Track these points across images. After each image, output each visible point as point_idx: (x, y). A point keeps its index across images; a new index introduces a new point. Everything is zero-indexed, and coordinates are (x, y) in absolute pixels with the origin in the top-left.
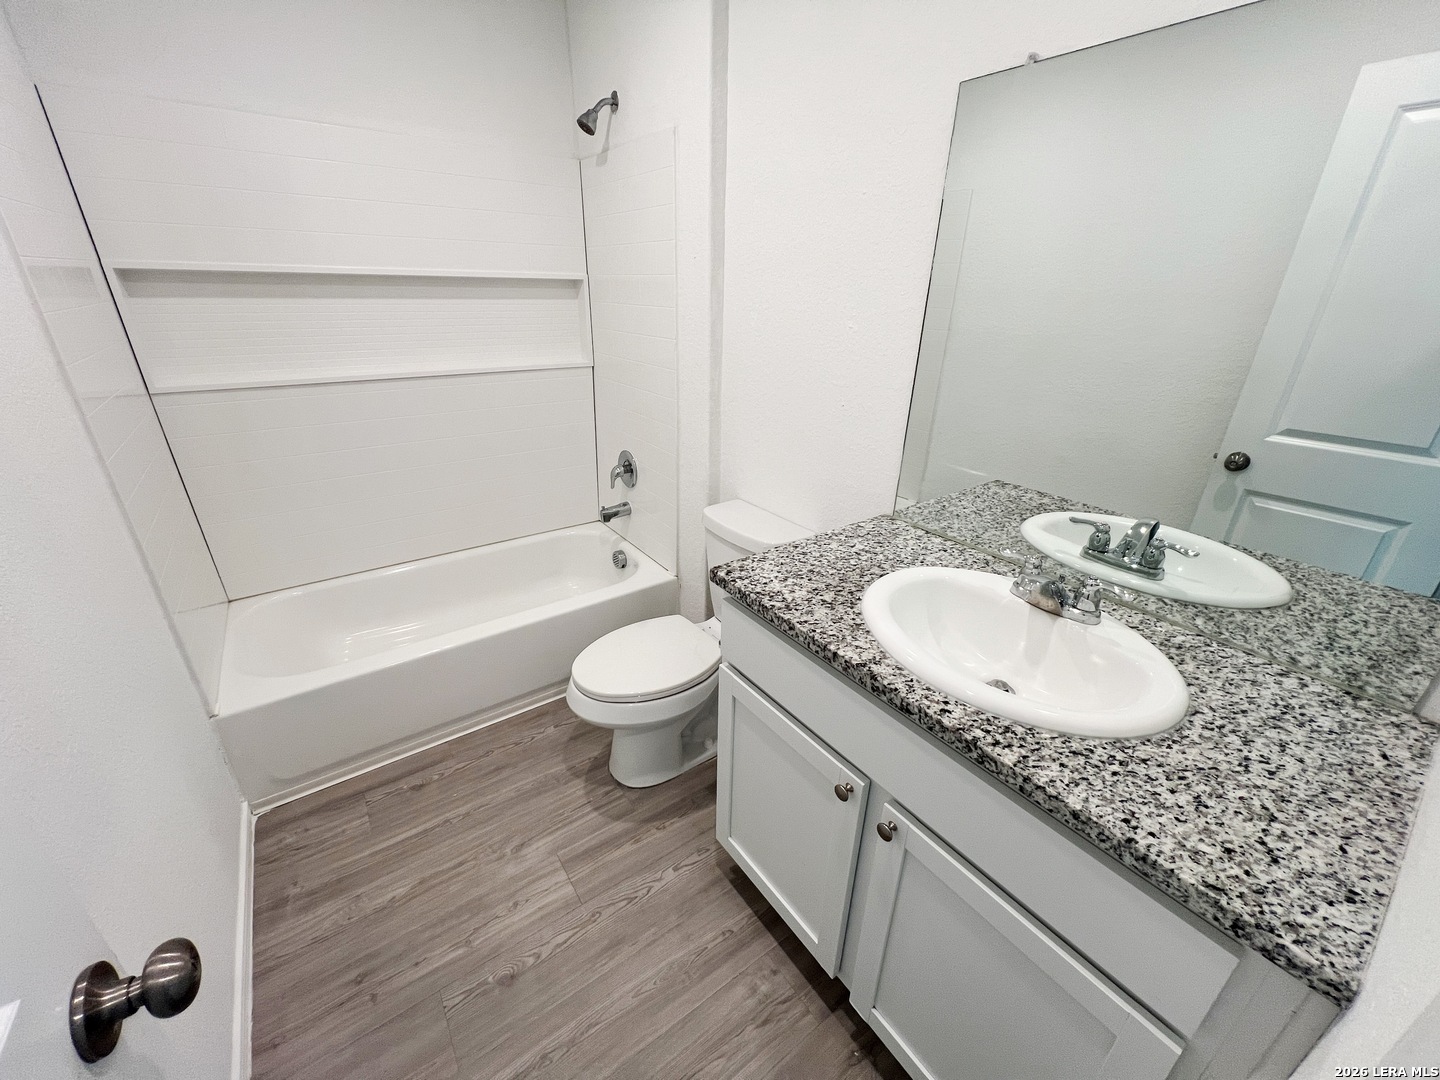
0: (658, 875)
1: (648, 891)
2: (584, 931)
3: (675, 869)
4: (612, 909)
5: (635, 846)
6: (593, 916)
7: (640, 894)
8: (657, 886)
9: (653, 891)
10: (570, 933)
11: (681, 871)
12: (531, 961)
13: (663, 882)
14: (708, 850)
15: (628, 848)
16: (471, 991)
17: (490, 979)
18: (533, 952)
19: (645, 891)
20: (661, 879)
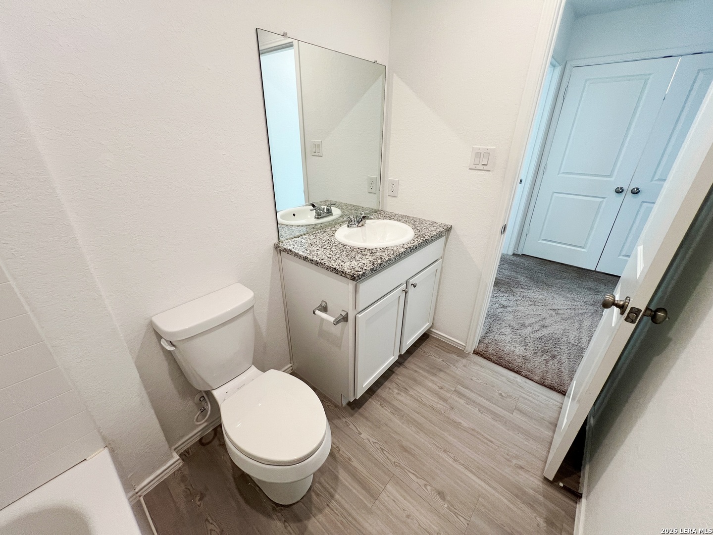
0: (366, 441)
1: (376, 443)
2: (405, 467)
3: (360, 434)
4: (390, 457)
5: (353, 459)
6: (397, 466)
7: (378, 447)
8: (372, 440)
9: (375, 441)
10: (409, 473)
11: (361, 431)
12: (429, 488)
13: (369, 437)
14: (346, 422)
15: (355, 463)
16: (455, 513)
17: (446, 506)
18: (425, 489)
19: (376, 445)
20: (368, 439)
